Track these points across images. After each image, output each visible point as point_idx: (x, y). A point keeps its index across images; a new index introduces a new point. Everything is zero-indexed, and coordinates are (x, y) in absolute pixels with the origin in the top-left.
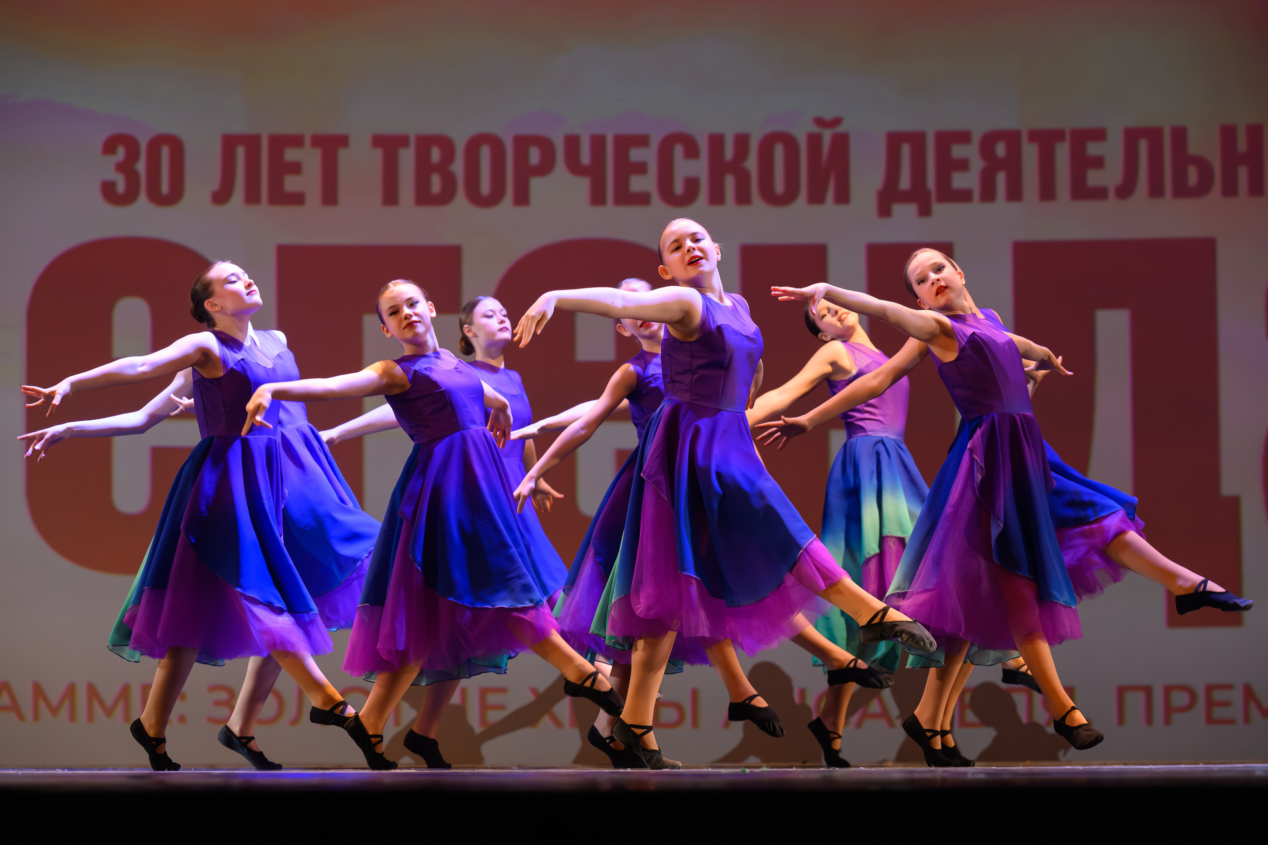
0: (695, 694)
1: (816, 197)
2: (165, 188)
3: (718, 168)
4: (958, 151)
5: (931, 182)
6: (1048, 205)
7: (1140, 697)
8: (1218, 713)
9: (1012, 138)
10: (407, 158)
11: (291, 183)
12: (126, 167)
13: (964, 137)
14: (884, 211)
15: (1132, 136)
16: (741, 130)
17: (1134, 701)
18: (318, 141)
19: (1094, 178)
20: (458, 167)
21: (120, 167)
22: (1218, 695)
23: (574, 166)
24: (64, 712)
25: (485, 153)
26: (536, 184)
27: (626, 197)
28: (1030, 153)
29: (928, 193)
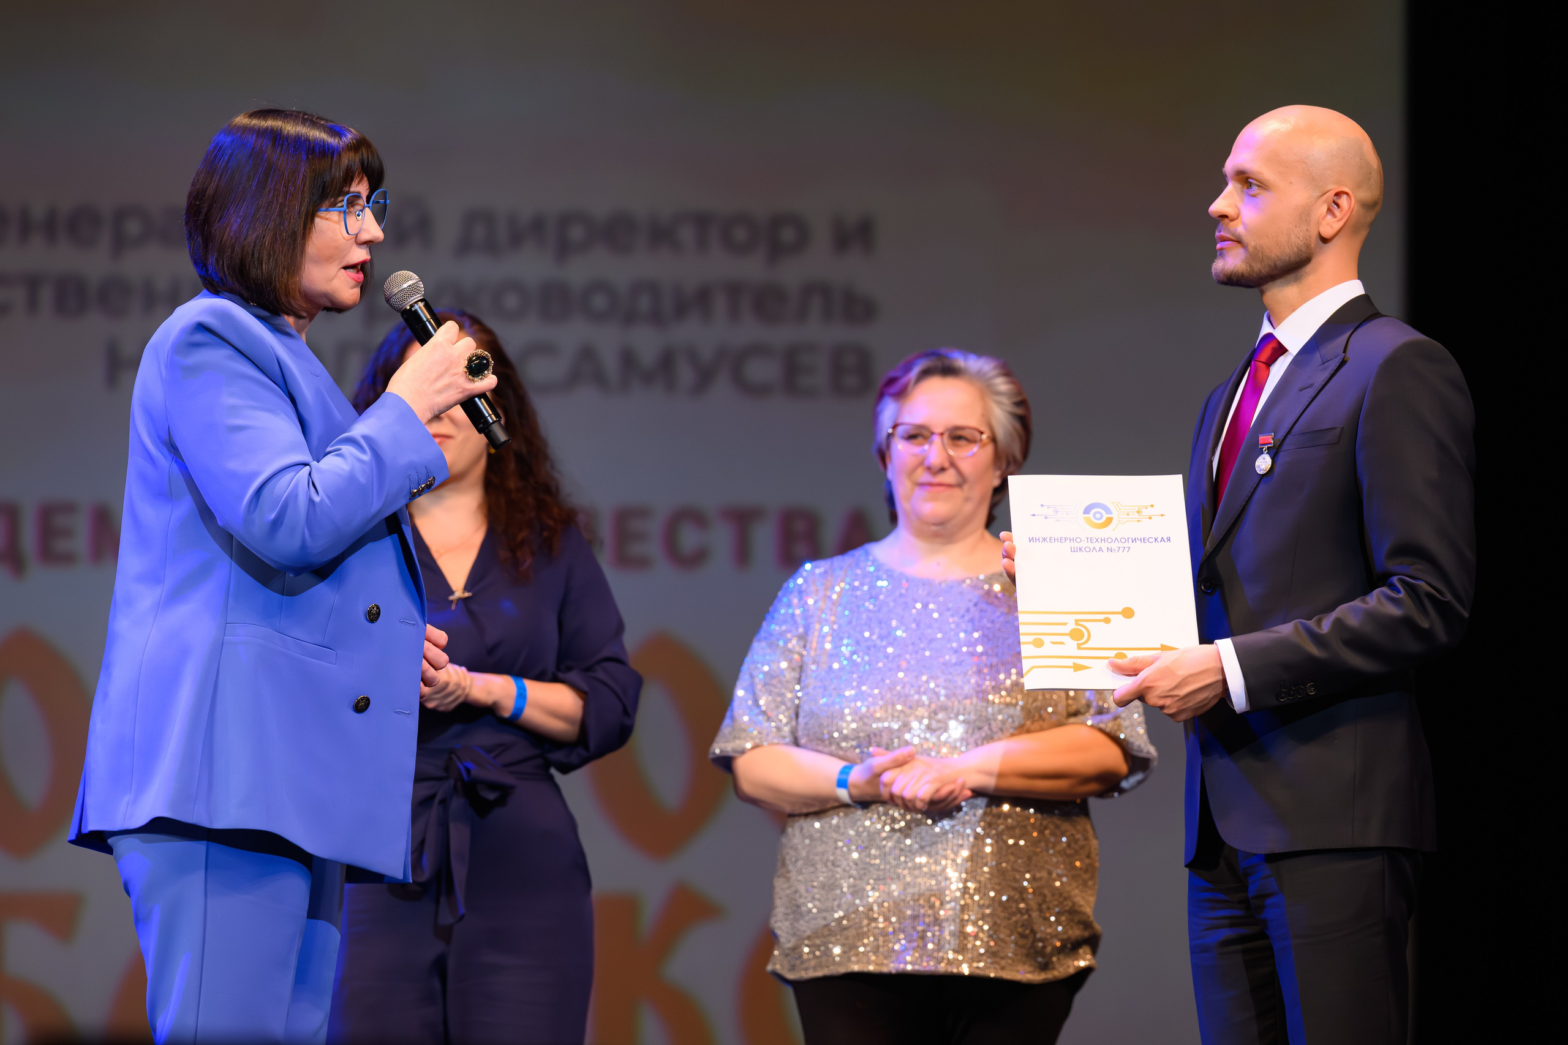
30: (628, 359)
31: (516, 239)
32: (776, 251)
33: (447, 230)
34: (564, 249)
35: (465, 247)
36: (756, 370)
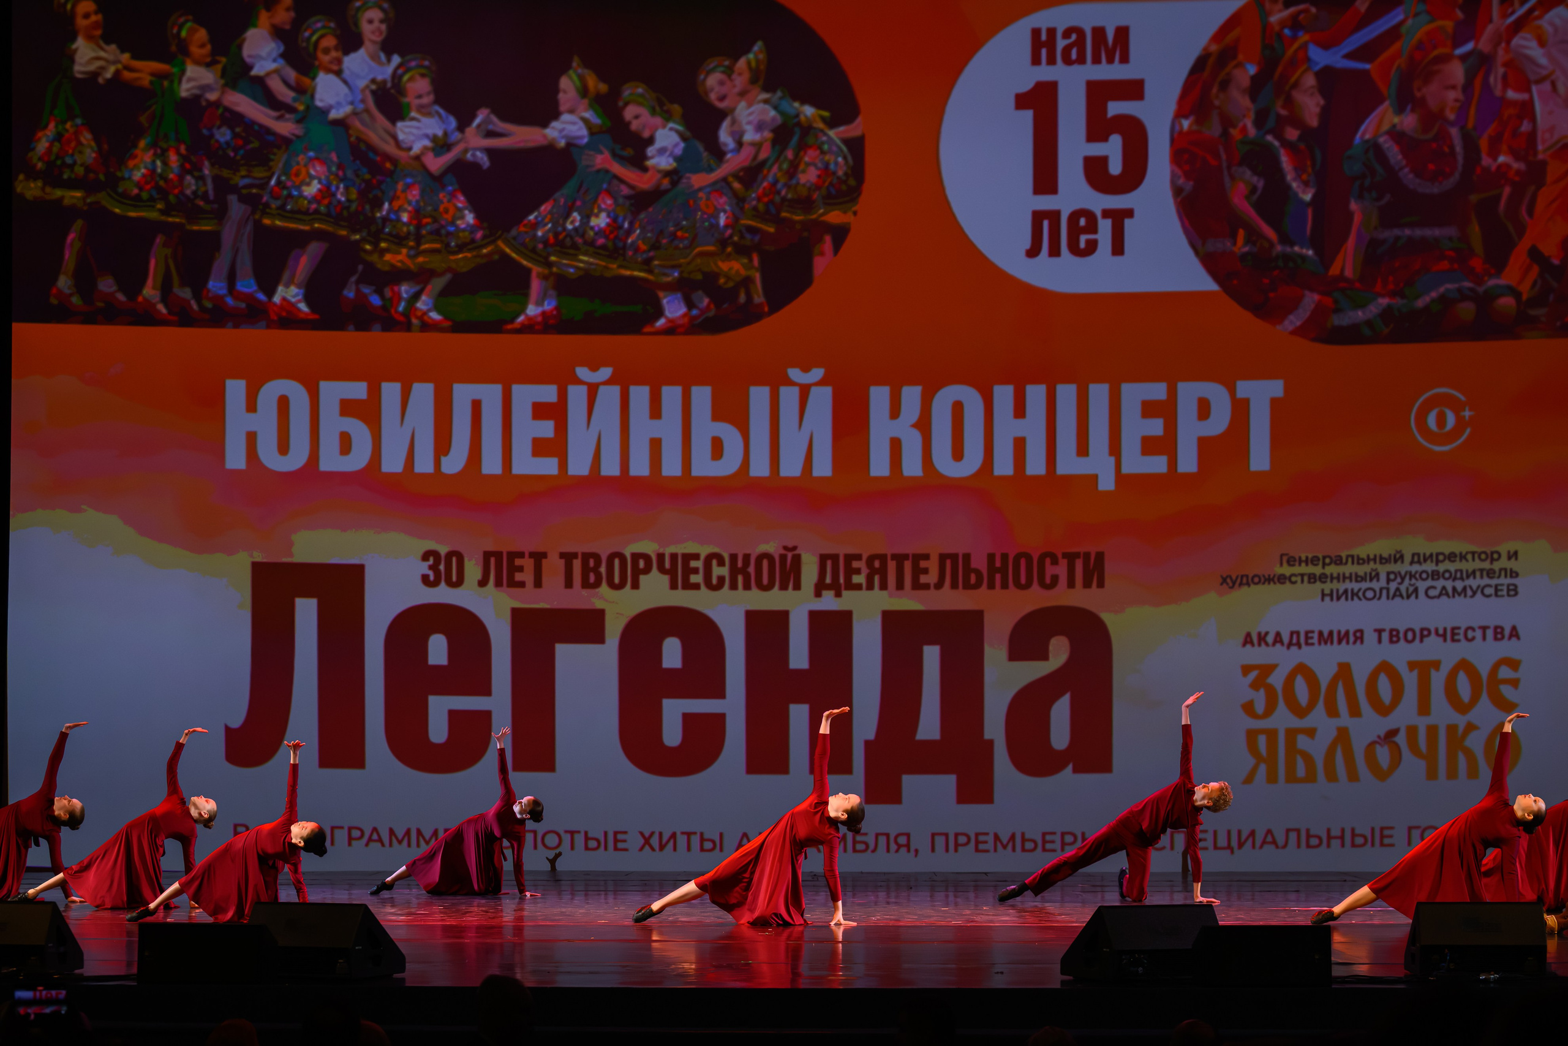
0: (721, 835)
1: (784, 587)
2: (454, 579)
3: (734, 571)
4: (855, 564)
5: (842, 581)
6: (900, 592)
7: (943, 837)
8: (981, 847)
9: (883, 558)
10: (577, 564)
11: (519, 577)
12: (434, 568)
13: (858, 557)
14: (818, 594)
15: (943, 558)
16: (748, 552)
17: (940, 841)
18: (532, 555)
19: (923, 579)
20: (603, 570)
21: (431, 567)
22: (981, 838)
23: (662, 570)
24: (405, 842)
25: (617, 562)
26: (642, 578)
27: (689, 586)
28: (892, 566)
29: (839, 585)
30: (1454, 589)
31: (1425, 560)
32: (1492, 560)
33: (1408, 558)
34: (1438, 562)
35: (1412, 563)
36: (1488, 591)
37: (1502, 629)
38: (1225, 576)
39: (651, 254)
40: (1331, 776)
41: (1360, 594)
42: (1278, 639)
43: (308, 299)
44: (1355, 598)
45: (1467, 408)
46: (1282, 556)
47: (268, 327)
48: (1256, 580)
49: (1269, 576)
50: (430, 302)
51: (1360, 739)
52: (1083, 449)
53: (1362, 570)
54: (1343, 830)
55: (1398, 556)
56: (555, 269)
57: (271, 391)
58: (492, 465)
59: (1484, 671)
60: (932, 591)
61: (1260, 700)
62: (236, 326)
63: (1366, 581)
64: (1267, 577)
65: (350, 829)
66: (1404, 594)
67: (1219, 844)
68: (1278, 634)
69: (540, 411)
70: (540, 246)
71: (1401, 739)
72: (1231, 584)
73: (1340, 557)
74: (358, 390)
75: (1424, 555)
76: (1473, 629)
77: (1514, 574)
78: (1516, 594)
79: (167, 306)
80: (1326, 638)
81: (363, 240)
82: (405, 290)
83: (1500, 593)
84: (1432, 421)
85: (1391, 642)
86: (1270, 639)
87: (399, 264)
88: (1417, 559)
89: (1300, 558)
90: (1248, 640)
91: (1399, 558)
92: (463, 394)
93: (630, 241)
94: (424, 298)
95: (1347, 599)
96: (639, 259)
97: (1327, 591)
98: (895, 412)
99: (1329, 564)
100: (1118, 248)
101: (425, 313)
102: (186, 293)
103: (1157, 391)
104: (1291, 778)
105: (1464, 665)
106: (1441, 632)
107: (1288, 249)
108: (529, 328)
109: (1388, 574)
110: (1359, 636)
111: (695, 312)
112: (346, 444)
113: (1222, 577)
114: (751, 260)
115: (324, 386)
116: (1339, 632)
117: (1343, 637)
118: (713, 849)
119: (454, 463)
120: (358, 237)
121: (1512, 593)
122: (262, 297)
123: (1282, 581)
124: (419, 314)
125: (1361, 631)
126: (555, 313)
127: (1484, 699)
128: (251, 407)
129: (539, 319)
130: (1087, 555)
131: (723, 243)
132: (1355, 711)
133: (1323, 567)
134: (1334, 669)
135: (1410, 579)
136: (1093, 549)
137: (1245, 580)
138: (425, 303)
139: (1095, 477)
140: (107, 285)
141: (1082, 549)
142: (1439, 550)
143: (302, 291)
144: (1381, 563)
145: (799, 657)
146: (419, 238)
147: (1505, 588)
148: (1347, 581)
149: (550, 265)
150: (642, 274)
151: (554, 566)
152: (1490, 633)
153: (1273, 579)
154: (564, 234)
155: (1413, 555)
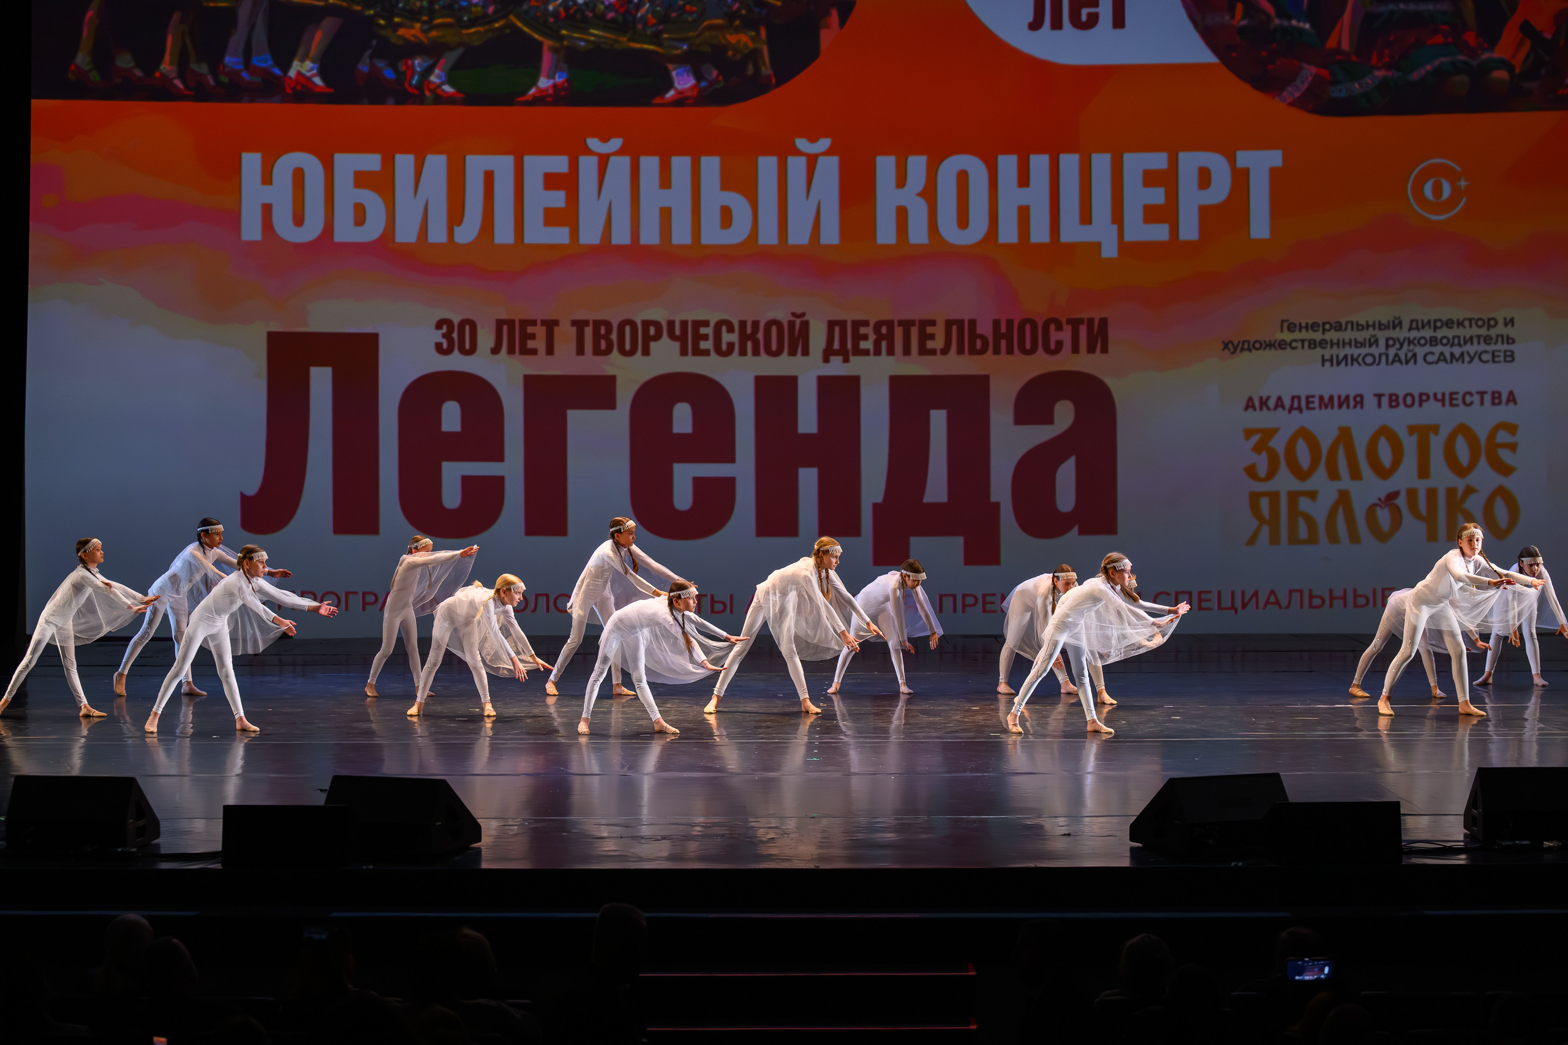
0: (731, 597)
1: (792, 353)
2: (467, 346)
3: (744, 337)
4: (863, 330)
5: (849, 346)
6: (907, 358)
7: (951, 599)
8: (988, 607)
9: (890, 324)
10: (588, 332)
11: (531, 344)
12: (447, 336)
13: (866, 323)
14: (826, 360)
15: (949, 324)
16: (757, 318)
17: (948, 602)
18: (544, 323)
19: (930, 344)
20: (614, 336)
21: (444, 336)
22: (988, 599)
23: (672, 336)
25: (628, 329)
26: (653, 345)
27: (698, 352)
28: (899, 332)
29: (848, 351)
30: (1452, 355)
31: (1423, 327)
32: (1489, 327)
33: (1406, 325)
34: (1435, 328)
35: (1410, 329)
36: (1485, 357)
37: (1500, 394)
38: (1226, 342)
39: (661, 27)
40: (1333, 538)
41: (1360, 360)
42: (1280, 403)
43: (322, 73)
44: (1355, 363)
45: (1463, 179)
46: (1283, 322)
47: (284, 101)
48: (1257, 345)
49: (1270, 341)
50: (443, 75)
51: (1361, 500)
52: (1086, 217)
53: (1361, 336)
54: (1345, 591)
55: (1396, 322)
56: (565, 43)
57: (288, 162)
58: (504, 234)
59: (1482, 436)
60: (939, 357)
61: (1262, 464)
62: (252, 101)
63: (1365, 347)
64: (1268, 342)
65: (364, 594)
66: (1403, 359)
67: (1223, 605)
68: (1279, 399)
69: (552, 181)
70: (551, 20)
71: (1401, 502)
72: (1232, 350)
73: (1340, 324)
74: (372, 162)
75: (1422, 321)
76: (1471, 394)
77: (1510, 340)
78: (1513, 360)
79: (183, 81)
80: (1326, 403)
81: (376, 15)
82: (418, 63)
83: (1497, 359)
84: (1428, 190)
85: (1391, 406)
86: (1272, 403)
87: (412, 39)
88: (1415, 325)
89: (1300, 324)
90: (1250, 405)
91: (1397, 324)
92: (476, 165)
93: (639, 15)
94: (437, 71)
95: (1346, 364)
96: (649, 33)
97: (1327, 357)
98: (901, 181)
99: (1329, 330)
100: (1119, 21)
101: (439, 86)
102: (203, 69)
103: (1158, 161)
104: (1293, 540)
105: (1463, 429)
106: (1439, 397)
107: (1285, 23)
108: (541, 100)
109: (1387, 340)
110: (1359, 401)
111: (704, 84)
112: (360, 215)
113: (1223, 342)
114: (758, 34)
115: (340, 159)
116: (1339, 397)
117: (1344, 402)
118: (724, 611)
119: (467, 232)
120: (372, 12)
121: (1509, 359)
122: (277, 71)
123: (1283, 346)
124: (432, 87)
125: (1361, 396)
126: (566, 85)
127: (1483, 463)
128: (267, 178)
129: (551, 91)
130: (1091, 321)
131: (731, 16)
132: (1356, 475)
133: (1323, 333)
134: (1334, 433)
135: (1409, 345)
136: (1097, 315)
137: (1246, 346)
138: (438, 77)
139: (1098, 246)
140: (124, 61)
141: (1085, 315)
142: (1437, 317)
143: (316, 66)
144: (1380, 329)
145: (808, 421)
146: (432, 14)
147: (1502, 354)
148: (1347, 347)
149: (561, 38)
150: (651, 47)
151: (566, 334)
152: (1487, 398)
153: (1274, 346)
154: (575, 8)
155: (1412, 321)
